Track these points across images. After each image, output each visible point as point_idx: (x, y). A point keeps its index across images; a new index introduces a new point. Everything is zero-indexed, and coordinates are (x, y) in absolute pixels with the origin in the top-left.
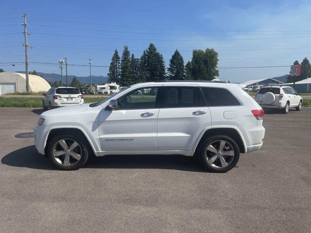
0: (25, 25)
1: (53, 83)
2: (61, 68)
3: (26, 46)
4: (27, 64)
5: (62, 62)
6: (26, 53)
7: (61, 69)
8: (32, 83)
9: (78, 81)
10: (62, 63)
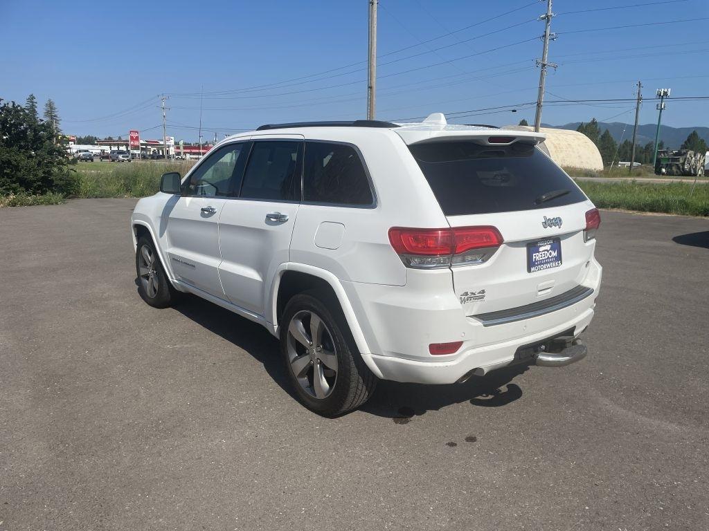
0: (547, 18)
1: (642, 148)
2: (661, 109)
3: (544, 65)
4: (539, 105)
5: (665, 93)
6: (541, 82)
7: (661, 112)
8: (556, 147)
9: (703, 141)
10: (664, 97)
